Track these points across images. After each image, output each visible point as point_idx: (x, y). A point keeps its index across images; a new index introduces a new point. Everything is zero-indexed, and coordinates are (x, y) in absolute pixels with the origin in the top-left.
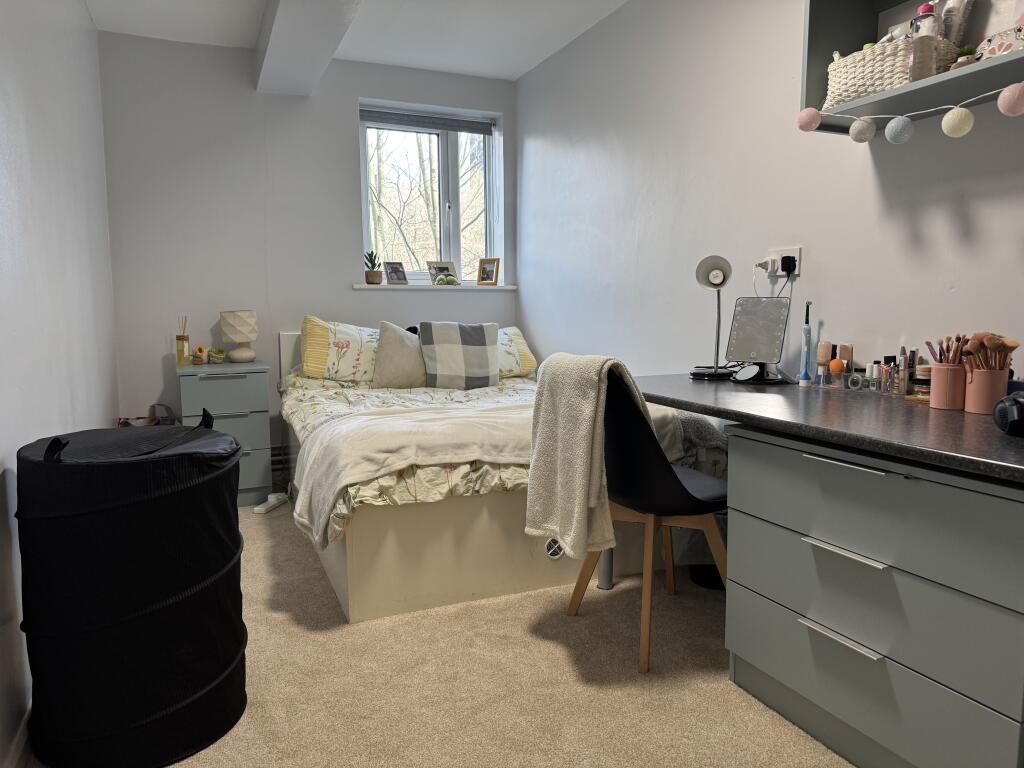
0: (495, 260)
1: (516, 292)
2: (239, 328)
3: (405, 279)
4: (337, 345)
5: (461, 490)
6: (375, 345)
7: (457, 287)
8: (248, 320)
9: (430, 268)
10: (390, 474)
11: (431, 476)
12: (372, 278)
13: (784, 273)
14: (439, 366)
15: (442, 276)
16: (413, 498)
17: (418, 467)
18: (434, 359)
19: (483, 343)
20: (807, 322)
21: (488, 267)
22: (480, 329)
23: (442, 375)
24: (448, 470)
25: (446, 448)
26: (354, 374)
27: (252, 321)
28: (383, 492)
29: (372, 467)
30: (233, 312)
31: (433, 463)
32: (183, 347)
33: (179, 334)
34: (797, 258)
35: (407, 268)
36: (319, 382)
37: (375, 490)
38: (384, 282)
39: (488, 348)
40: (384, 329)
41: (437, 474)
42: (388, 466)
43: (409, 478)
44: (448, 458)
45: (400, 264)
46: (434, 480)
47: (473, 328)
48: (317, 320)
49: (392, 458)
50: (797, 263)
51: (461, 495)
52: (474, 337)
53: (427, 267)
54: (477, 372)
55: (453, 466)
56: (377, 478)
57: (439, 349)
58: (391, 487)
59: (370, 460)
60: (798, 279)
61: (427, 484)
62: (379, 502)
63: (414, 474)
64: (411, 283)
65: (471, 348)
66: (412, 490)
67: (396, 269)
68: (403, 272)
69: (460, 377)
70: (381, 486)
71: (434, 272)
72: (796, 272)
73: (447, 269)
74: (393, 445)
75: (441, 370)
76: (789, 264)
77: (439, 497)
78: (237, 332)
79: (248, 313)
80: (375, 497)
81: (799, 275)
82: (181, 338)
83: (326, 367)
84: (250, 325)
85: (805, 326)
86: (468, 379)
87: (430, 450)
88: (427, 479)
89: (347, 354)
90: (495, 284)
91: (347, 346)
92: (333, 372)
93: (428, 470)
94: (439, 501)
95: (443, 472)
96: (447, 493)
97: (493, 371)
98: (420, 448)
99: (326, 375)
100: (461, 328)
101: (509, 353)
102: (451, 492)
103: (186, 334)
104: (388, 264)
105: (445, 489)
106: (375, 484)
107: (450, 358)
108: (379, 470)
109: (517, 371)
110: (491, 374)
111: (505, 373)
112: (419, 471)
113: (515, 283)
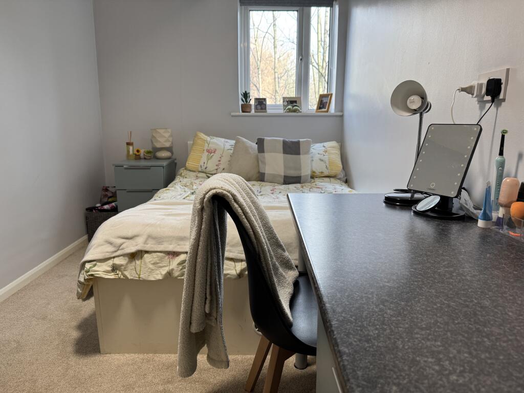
0: (329, 95)
1: (342, 116)
2: (159, 139)
3: (265, 109)
4: (208, 151)
5: (176, 274)
6: (232, 151)
7: (299, 114)
8: (164, 134)
9: (284, 102)
10: (124, 255)
11: (156, 260)
12: (245, 108)
13: (489, 98)
14: (267, 168)
15: (290, 107)
16: (137, 276)
17: (147, 252)
18: (264, 163)
19: (299, 154)
20: (501, 153)
21: (325, 100)
22: (298, 143)
23: (268, 174)
24: (171, 256)
25: (171, 239)
26: (217, 169)
27: (167, 135)
28: (115, 268)
29: (111, 249)
30: (155, 129)
31: (159, 250)
32: (129, 149)
33: (128, 142)
34: (503, 81)
35: (268, 102)
36: (194, 174)
37: (109, 266)
38: (253, 111)
39: (302, 156)
40: (238, 141)
41: (161, 259)
42: (122, 249)
43: (138, 260)
44: (171, 248)
45: (265, 99)
46: (158, 263)
47: (293, 143)
48: (202, 135)
49: (128, 242)
50: (503, 86)
51: (176, 278)
52: (292, 149)
53: (282, 101)
54: (292, 173)
55: (175, 254)
56: (114, 257)
57: (268, 156)
58: (122, 265)
59: (111, 243)
60: (503, 104)
61: (151, 266)
62: (111, 276)
63: (142, 258)
64: (269, 111)
65: (289, 156)
66: (138, 269)
67: (261, 103)
68: (265, 105)
69: (280, 176)
70: (114, 264)
71: (286, 103)
72: (501, 96)
73: (295, 102)
74: (130, 234)
75: (268, 170)
76: (494, 89)
77: (160, 277)
78: (157, 141)
79: (163, 130)
80: (108, 272)
81: (504, 100)
82: (128, 144)
83: (200, 165)
84: (165, 137)
85: (498, 158)
86: (285, 177)
87: (158, 239)
88: (152, 262)
89: (213, 157)
90: (327, 111)
91: (214, 152)
92: (203, 168)
93: (154, 255)
94: (159, 280)
95: (167, 257)
96: (166, 274)
97: (306, 172)
98: (150, 237)
99: (200, 169)
100: (285, 143)
101: (322, 160)
102: (169, 274)
103: (132, 141)
104: (256, 99)
105: (164, 271)
106: (111, 262)
107: (275, 163)
108: (116, 251)
109: (326, 173)
110: (302, 175)
111: (318, 173)
112: (146, 255)
113: (342, 110)
